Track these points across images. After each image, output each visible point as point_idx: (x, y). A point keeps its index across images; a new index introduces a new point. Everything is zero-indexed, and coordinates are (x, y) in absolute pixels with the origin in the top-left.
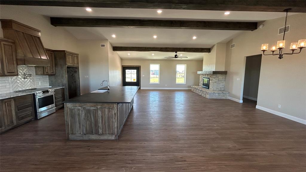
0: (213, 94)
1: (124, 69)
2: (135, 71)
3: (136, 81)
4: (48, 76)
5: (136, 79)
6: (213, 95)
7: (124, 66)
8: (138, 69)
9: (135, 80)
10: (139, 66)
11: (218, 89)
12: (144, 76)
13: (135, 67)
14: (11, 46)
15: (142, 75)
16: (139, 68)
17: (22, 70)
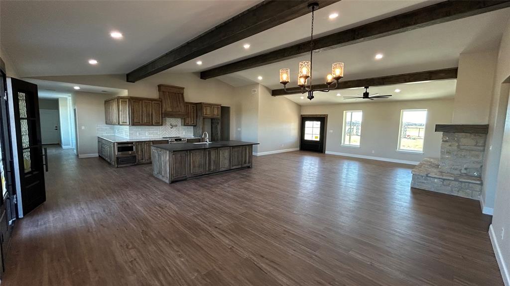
0: (425, 179)
1: (303, 119)
2: (319, 123)
3: (318, 139)
4: (192, 127)
5: (319, 136)
6: (425, 182)
7: (303, 116)
8: (323, 120)
9: (316, 137)
10: (325, 115)
11: (456, 169)
12: (332, 131)
13: (319, 116)
14: (159, 103)
15: (329, 131)
16: (324, 117)
17: (170, 121)
